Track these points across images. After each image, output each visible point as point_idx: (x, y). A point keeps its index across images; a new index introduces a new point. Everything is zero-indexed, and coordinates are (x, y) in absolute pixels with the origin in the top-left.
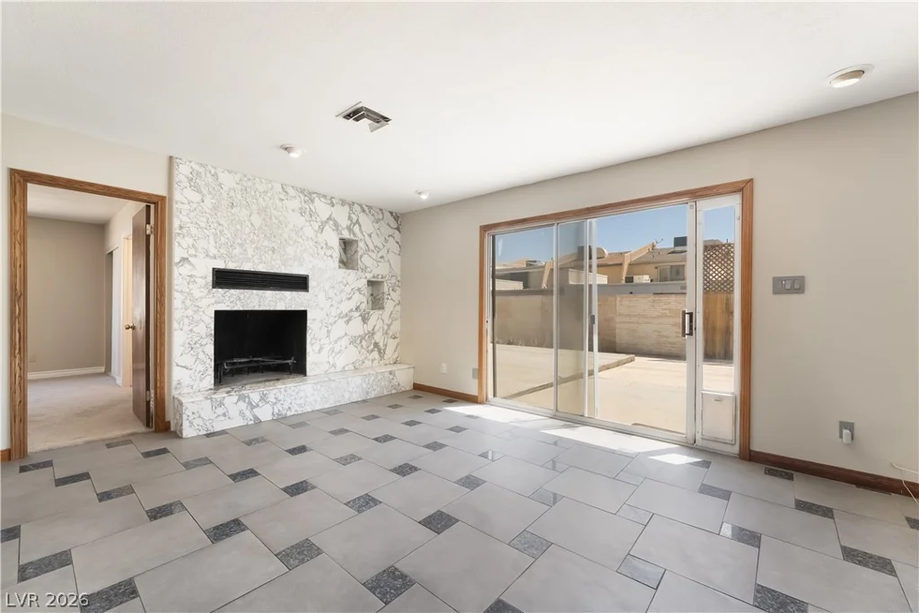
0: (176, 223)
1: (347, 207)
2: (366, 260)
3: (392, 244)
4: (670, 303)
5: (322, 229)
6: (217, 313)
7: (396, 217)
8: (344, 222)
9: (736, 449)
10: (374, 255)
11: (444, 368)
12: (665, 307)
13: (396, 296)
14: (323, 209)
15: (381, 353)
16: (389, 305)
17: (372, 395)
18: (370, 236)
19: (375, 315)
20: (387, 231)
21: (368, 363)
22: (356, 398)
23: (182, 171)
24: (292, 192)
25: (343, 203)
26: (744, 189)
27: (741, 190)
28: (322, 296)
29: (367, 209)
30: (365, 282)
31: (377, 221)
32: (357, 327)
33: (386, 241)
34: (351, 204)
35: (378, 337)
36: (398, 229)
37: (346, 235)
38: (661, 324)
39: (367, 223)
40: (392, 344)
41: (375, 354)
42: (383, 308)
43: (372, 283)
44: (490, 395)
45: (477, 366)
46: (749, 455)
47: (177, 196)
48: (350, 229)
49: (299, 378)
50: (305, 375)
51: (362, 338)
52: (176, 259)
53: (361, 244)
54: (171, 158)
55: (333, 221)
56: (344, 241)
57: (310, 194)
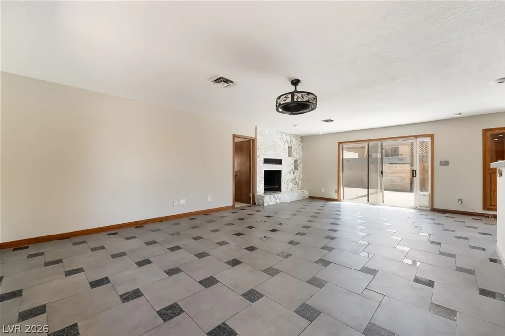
0: (257, 145)
1: (290, 136)
2: (294, 154)
4: (396, 167)
5: (284, 143)
6: (265, 171)
7: (301, 137)
8: (289, 141)
9: (429, 209)
10: (296, 152)
11: (323, 190)
12: (395, 169)
13: (301, 165)
14: (285, 137)
15: (298, 185)
16: (300, 168)
17: (299, 199)
18: (295, 145)
19: (296, 172)
20: (299, 143)
21: (295, 189)
22: (296, 199)
23: (259, 130)
24: (278, 133)
25: (289, 134)
26: (432, 136)
27: (431, 136)
28: (284, 166)
29: (294, 136)
30: (294, 161)
31: (297, 140)
32: (292, 176)
33: (299, 146)
35: (297, 180)
36: (302, 142)
37: (290, 145)
38: (393, 176)
39: (294, 140)
40: (300, 182)
41: (296, 186)
42: (298, 170)
43: (296, 161)
44: (342, 198)
45: (337, 189)
46: (433, 210)
47: (258, 138)
49: (279, 192)
50: (281, 191)
51: (293, 180)
52: (258, 156)
53: (293, 148)
54: (256, 127)
55: (287, 141)
56: (289, 147)
57: (282, 133)
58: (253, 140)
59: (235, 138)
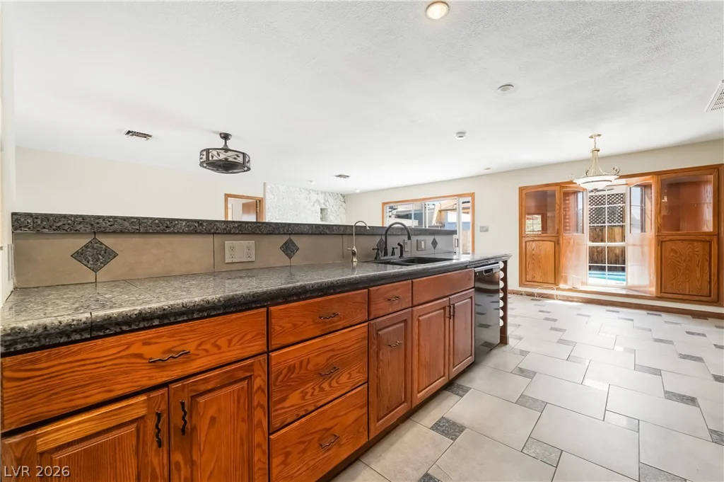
0: (267, 207)
1: (323, 195)
2: (332, 218)
3: (342, 210)
5: (314, 205)
7: (344, 196)
8: (322, 201)
10: (335, 215)
14: (314, 196)
18: (333, 206)
20: (340, 203)
23: (268, 187)
24: (302, 190)
25: (322, 192)
29: (331, 194)
31: (336, 199)
33: (339, 208)
34: (325, 193)
36: (344, 202)
37: (323, 207)
39: (331, 200)
47: (267, 197)
48: (324, 204)
53: (329, 210)
54: (265, 183)
55: (318, 201)
56: (322, 210)
57: (309, 191)
58: (260, 201)
59: (229, 198)
